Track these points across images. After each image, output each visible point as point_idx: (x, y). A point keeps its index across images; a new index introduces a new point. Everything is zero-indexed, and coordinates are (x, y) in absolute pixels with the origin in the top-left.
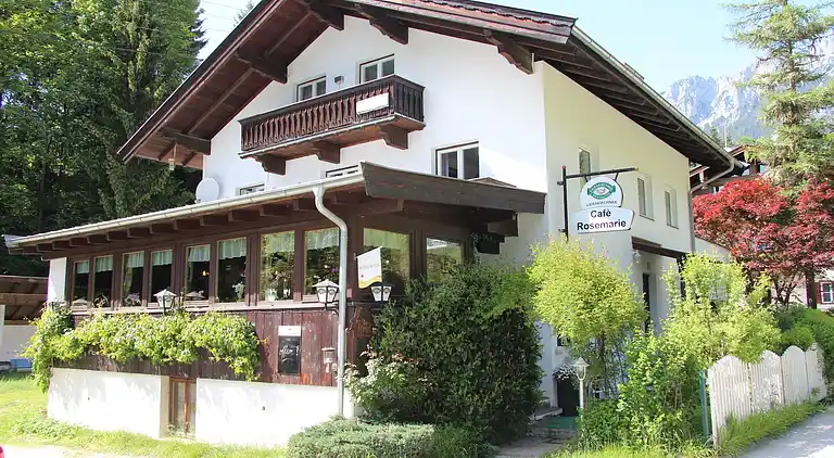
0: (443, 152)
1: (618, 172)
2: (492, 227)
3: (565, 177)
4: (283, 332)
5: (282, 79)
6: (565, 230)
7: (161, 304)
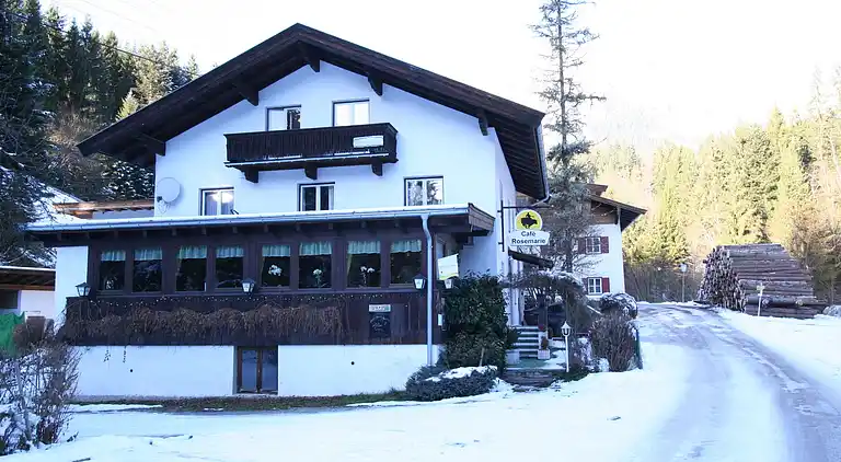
0: (410, 181)
3: (503, 208)
4: (372, 308)
5: (255, 102)
6: (503, 243)
7: (246, 289)
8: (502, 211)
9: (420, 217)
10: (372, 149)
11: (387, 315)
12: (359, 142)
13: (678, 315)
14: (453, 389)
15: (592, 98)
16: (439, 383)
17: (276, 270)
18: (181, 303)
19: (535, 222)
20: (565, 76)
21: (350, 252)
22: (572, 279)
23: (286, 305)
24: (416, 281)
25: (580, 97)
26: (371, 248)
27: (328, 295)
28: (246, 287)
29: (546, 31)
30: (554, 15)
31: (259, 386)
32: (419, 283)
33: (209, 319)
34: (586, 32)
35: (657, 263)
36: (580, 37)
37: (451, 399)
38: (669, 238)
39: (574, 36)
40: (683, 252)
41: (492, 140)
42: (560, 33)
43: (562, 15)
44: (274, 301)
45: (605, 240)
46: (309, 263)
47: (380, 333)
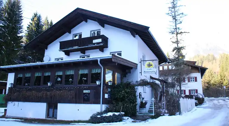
0: (112, 53)
1: (153, 60)
2: (127, 71)
3: (141, 61)
4: (85, 91)
5: (70, 33)
6: (141, 73)
7: (49, 85)
8: (141, 62)
9: (97, 60)
10: (98, 43)
11: (89, 94)
12: (95, 41)
13: (220, 101)
14: (104, 120)
15: (185, 32)
16: (99, 117)
17: (59, 79)
18: (34, 89)
19: (152, 65)
20: (177, 27)
21: (79, 73)
22: (155, 82)
23: (60, 90)
24: (97, 82)
25: (181, 33)
26: (86, 72)
27: (72, 87)
28: (49, 84)
29: (170, 14)
30: (173, 10)
31: (53, 116)
32: (98, 83)
33: (40, 94)
34: (182, 14)
35: (219, 87)
36: (181, 15)
37: (103, 124)
38: (223, 80)
39: (179, 15)
40: (228, 84)
41: (137, 39)
42: (175, 15)
43: (175, 10)
44: (57, 89)
45: (196, 78)
46: (68, 77)
47: (86, 100)
